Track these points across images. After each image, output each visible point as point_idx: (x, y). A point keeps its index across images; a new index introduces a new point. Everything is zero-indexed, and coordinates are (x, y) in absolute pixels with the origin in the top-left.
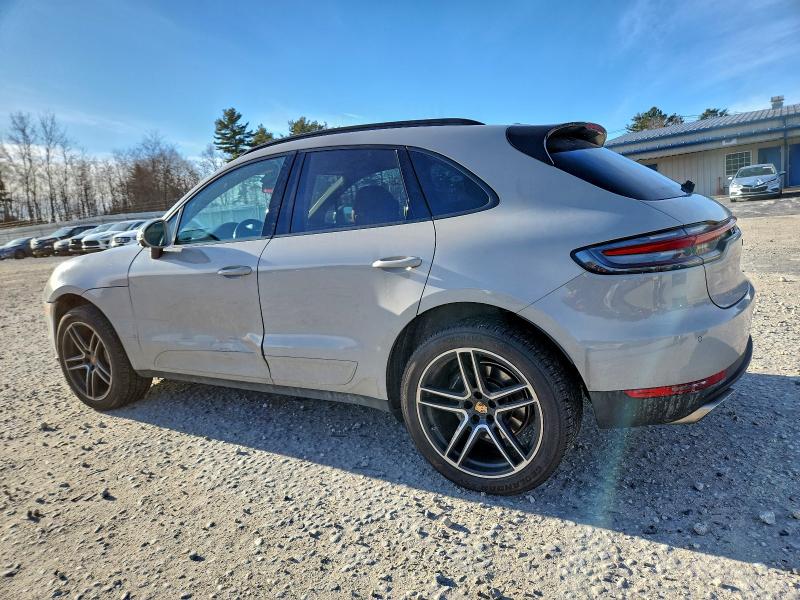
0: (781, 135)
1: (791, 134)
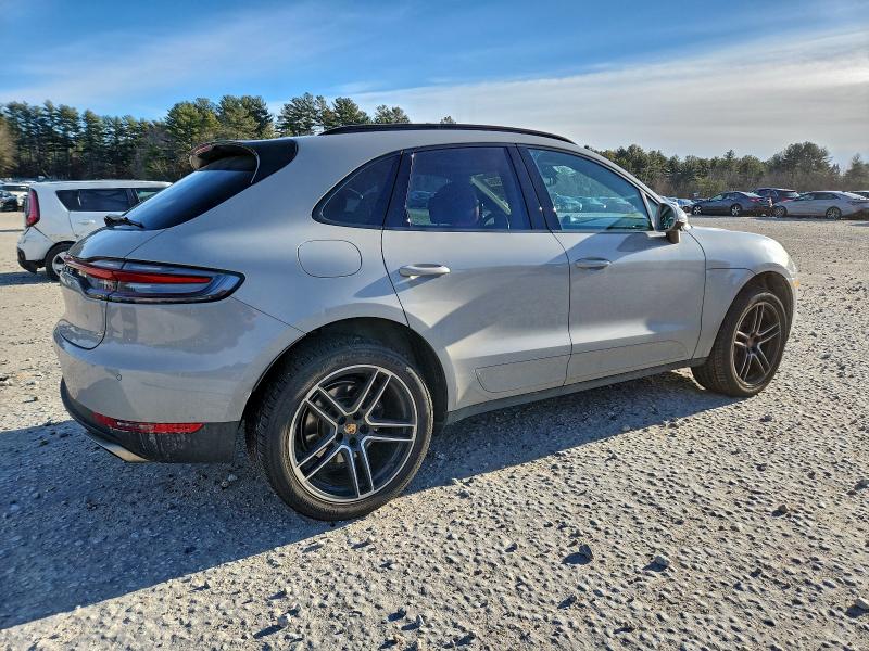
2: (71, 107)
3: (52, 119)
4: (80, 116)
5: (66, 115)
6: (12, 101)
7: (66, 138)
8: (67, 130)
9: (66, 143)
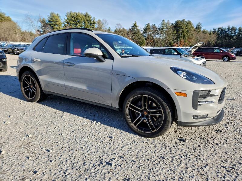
2: (235, 27)
3: (229, 31)
4: (237, 29)
5: (233, 29)
6: (219, 27)
7: (231, 35)
8: (232, 33)
9: (231, 37)
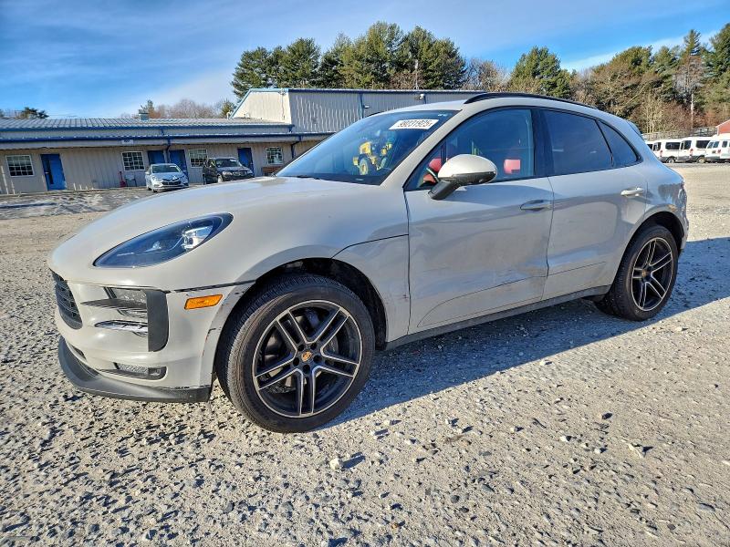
0: (166, 142)
1: (172, 142)
